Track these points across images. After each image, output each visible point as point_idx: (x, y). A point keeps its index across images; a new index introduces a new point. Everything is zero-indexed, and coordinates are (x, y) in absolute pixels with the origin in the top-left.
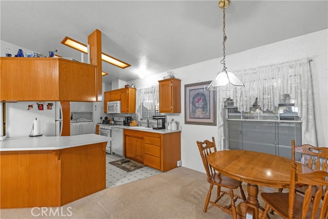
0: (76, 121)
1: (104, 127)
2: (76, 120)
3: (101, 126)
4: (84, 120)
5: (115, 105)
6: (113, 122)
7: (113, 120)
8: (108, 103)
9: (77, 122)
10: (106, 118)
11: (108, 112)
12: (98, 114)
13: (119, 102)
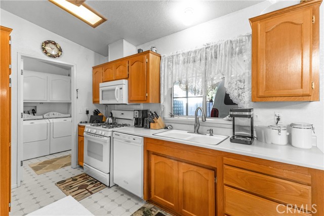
0: (41, 117)
1: (94, 131)
2: (43, 115)
3: (89, 128)
4: (57, 114)
5: (117, 88)
6: (110, 120)
7: (112, 117)
8: (101, 85)
9: (44, 118)
10: (96, 112)
11: (101, 102)
12: (81, 106)
13: (125, 82)
